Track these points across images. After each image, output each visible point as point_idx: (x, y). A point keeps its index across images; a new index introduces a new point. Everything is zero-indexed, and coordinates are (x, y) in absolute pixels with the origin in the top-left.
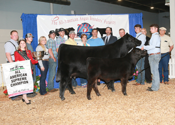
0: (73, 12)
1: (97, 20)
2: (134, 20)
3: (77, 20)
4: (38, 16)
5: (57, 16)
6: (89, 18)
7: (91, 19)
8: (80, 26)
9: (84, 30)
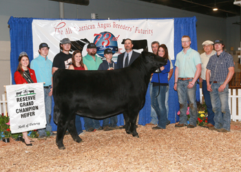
0: (93, 16)
1: (124, 28)
2: (182, 28)
3: (93, 27)
4: (34, 20)
5: (63, 21)
6: (112, 24)
7: (115, 26)
8: (97, 36)
9: (103, 43)
